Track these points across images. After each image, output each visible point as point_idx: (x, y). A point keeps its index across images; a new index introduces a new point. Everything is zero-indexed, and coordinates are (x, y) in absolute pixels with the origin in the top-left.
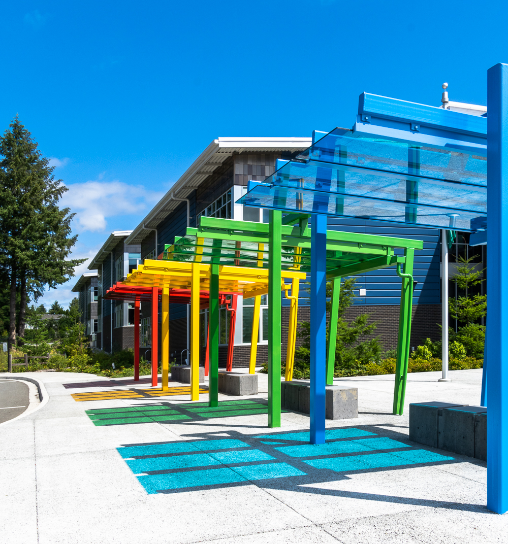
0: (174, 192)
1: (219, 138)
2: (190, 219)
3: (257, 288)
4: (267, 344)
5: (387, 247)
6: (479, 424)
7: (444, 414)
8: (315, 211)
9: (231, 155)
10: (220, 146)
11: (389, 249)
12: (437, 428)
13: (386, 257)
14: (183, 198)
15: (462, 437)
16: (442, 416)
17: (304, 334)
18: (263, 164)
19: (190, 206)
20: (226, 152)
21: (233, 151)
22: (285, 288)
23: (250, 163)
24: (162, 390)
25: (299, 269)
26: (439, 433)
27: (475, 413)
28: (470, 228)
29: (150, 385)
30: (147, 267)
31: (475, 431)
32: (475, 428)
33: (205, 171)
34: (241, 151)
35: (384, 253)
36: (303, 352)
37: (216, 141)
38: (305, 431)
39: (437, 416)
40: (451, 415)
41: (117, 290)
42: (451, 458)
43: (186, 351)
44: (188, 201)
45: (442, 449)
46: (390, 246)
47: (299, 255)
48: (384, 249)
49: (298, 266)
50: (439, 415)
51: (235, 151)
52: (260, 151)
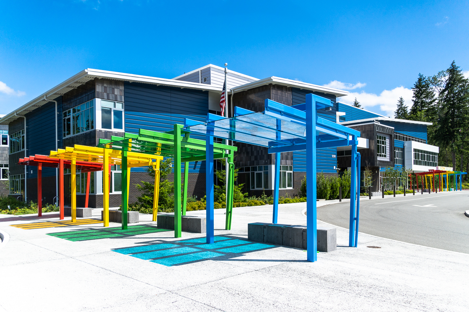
0: (46, 96)
1: (88, 69)
2: (58, 114)
3: (131, 163)
4: (121, 193)
5: (223, 149)
6: (285, 231)
7: (267, 227)
8: (208, 134)
9: (93, 79)
10: (89, 73)
11: (224, 150)
12: (263, 234)
13: (222, 154)
14: (51, 100)
15: (276, 237)
16: (265, 228)
17: (145, 189)
18: (113, 87)
19: (58, 105)
20: (91, 77)
21: (95, 77)
22: (153, 164)
23: (105, 85)
24: (72, 222)
25: (159, 154)
26: (264, 236)
27: (282, 226)
28: (268, 146)
29: (59, 218)
30: (76, 149)
31: (282, 234)
32: (282, 233)
33: (73, 86)
34: (100, 78)
35: (221, 152)
36: (146, 199)
37: (86, 71)
38: (204, 237)
39: (263, 228)
40: (270, 228)
41: (36, 160)
42: (273, 246)
43: (56, 198)
44: (56, 102)
45: (266, 243)
46: (224, 149)
47: (160, 147)
48: (222, 150)
49: (159, 153)
50: (264, 228)
51: (96, 77)
52: (112, 79)
